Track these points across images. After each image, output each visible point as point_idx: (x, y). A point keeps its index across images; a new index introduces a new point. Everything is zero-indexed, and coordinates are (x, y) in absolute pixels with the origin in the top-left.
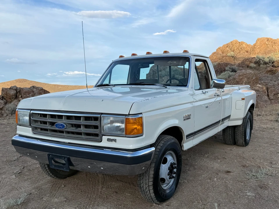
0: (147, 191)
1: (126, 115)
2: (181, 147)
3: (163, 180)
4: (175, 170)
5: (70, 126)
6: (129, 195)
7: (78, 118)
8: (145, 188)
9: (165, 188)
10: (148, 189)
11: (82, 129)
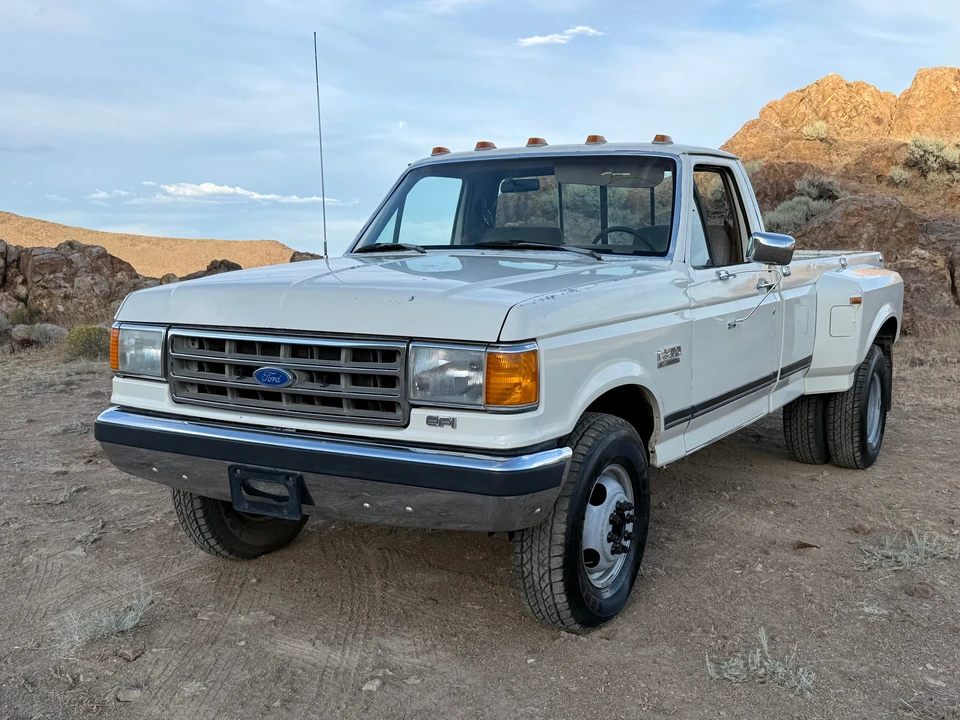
0: (543, 585)
1: (488, 344)
2: (649, 454)
3: (593, 557)
4: (629, 527)
5: (304, 376)
6: (477, 607)
7: (333, 353)
8: (536, 579)
9: (598, 584)
10: (547, 581)
11: (344, 388)
